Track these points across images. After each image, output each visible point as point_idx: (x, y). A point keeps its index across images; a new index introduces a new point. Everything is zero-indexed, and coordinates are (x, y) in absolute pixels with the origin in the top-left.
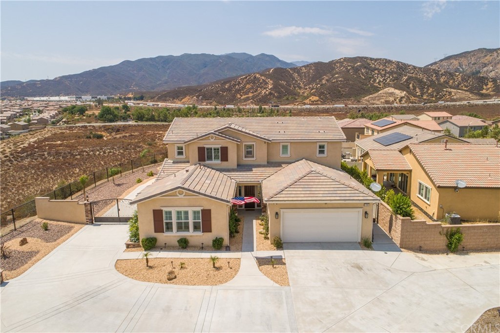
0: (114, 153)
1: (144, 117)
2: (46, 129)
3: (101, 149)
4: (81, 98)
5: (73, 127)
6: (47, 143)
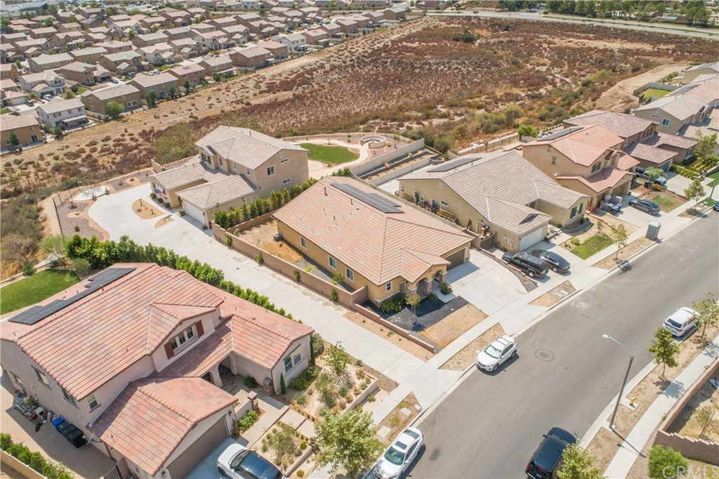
2: (424, 18)
3: (448, 63)
6: (403, 43)
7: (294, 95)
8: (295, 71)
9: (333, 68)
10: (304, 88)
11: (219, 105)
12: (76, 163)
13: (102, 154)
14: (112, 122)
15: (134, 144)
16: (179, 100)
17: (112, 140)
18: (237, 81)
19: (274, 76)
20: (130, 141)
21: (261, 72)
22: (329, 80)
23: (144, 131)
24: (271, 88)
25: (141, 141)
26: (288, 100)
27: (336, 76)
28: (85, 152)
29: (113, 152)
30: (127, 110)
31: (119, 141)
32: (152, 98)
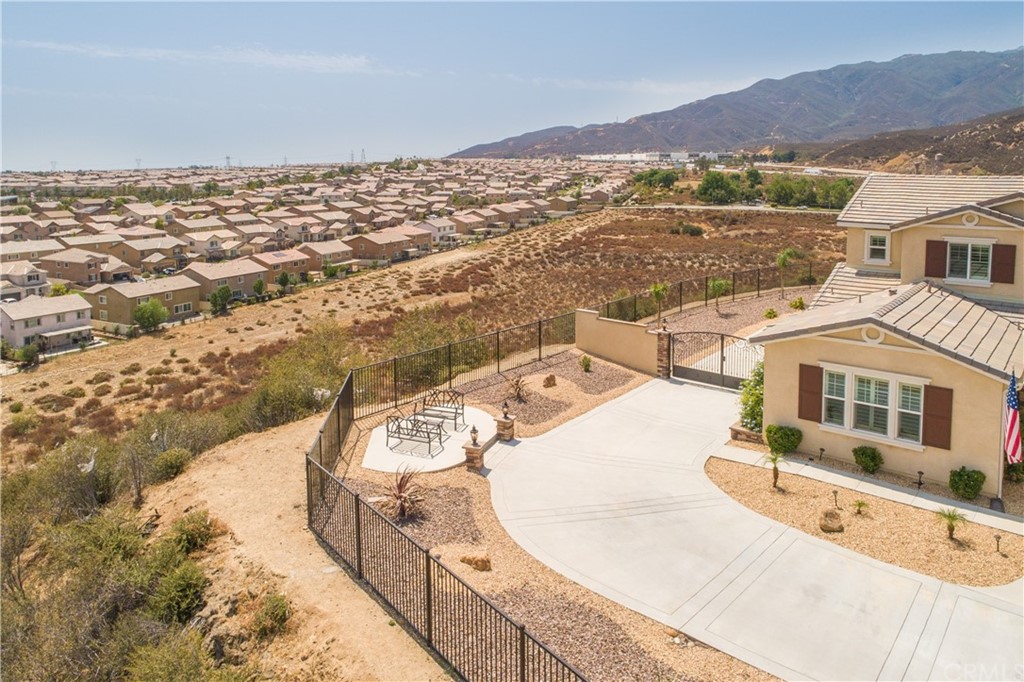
0: (721, 268)
1: (792, 197)
2: (603, 211)
3: (696, 257)
4: (669, 156)
5: (650, 210)
6: (602, 236)
7: (474, 298)
8: (456, 266)
9: (515, 264)
10: (485, 289)
11: (346, 311)
12: (62, 419)
13: (124, 398)
14: (143, 339)
15: (193, 378)
16: (269, 304)
17: (144, 371)
18: (365, 277)
19: (424, 273)
20: (181, 374)
21: (402, 267)
22: (518, 280)
23: (211, 355)
24: (429, 288)
25: (205, 372)
26: (468, 306)
27: (524, 274)
28: (83, 395)
29: (147, 395)
30: (171, 320)
31: (158, 373)
32: (223, 300)
